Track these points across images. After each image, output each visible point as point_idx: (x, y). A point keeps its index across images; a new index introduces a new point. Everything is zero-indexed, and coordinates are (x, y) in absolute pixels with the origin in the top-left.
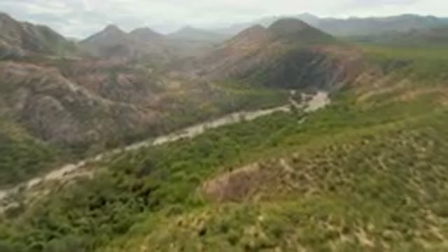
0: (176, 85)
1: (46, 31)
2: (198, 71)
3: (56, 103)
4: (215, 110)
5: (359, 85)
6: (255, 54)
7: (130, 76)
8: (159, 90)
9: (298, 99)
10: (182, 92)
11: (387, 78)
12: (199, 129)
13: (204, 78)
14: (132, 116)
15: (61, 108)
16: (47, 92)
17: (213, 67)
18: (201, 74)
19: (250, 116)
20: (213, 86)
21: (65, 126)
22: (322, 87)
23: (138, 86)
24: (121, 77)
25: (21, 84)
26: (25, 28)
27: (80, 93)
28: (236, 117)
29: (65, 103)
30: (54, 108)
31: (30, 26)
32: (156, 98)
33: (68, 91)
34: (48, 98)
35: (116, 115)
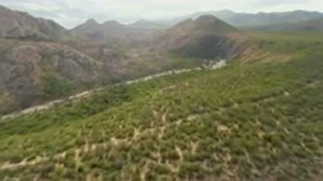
0: (136, 55)
1: (52, 23)
2: (150, 48)
3: (74, 63)
4: (159, 69)
5: (245, 55)
6: (185, 37)
7: (111, 50)
8: (126, 58)
9: (207, 64)
10: (140, 59)
11: (260, 51)
12: (150, 77)
13: (153, 53)
14: (114, 70)
15: (77, 65)
16: (69, 57)
17: (158, 46)
18: (152, 50)
19: (177, 72)
20: (158, 56)
21: (80, 75)
23: (115, 56)
24: (106, 50)
25: (54, 54)
26: (40, 21)
27: (85, 58)
28: (170, 72)
29: (79, 63)
30: (73, 66)
31: (42, 20)
32: (125, 62)
33: (80, 57)
34: (70, 60)
35: (106, 70)
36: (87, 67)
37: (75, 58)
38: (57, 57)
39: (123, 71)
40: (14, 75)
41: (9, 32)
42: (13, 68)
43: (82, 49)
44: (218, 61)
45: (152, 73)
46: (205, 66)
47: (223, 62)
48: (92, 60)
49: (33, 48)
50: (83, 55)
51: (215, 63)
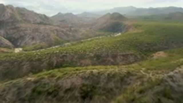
2: (90, 28)
3: (62, 33)
8: (81, 32)
9: (113, 34)
13: (91, 30)
17: (94, 27)
20: (93, 31)
22: (121, 32)
24: (72, 29)
32: (81, 33)
35: (74, 36)
36: (67, 35)
37: (62, 32)
38: (55, 31)
39: (80, 37)
40: (43, 37)
41: (34, 21)
42: (42, 35)
43: (63, 28)
44: (118, 33)
46: (112, 35)
47: (120, 34)
48: (68, 33)
49: (47, 28)
50: (65, 31)
51: (116, 34)
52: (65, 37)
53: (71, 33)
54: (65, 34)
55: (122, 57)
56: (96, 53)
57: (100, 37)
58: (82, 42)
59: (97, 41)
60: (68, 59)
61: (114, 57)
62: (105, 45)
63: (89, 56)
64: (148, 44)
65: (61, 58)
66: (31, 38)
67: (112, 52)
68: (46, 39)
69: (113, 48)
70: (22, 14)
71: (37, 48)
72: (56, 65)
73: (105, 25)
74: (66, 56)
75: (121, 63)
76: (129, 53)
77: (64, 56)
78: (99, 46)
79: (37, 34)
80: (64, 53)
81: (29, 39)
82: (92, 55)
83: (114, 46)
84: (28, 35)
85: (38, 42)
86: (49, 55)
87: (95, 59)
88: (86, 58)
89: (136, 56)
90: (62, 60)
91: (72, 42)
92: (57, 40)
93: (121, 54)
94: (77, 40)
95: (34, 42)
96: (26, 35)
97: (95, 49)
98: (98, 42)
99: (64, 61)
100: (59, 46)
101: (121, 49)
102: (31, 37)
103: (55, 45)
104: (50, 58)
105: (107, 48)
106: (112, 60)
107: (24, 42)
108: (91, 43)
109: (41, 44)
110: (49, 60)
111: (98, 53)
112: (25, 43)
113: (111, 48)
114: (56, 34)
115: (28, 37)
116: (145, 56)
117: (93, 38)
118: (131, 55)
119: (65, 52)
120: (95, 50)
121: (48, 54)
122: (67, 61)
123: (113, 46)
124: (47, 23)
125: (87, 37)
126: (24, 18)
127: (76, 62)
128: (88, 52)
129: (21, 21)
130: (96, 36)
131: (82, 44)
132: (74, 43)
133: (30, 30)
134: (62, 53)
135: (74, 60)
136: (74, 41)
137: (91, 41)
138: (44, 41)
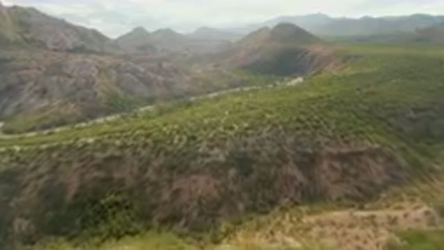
0: (199, 71)
2: (214, 64)
3: (132, 77)
4: (225, 86)
5: (326, 71)
7: (171, 64)
8: (188, 73)
9: (281, 81)
10: (204, 75)
11: (343, 65)
13: (219, 68)
15: (136, 80)
16: (127, 72)
18: (217, 66)
20: (225, 72)
23: (175, 71)
24: (165, 65)
28: (238, 89)
29: (138, 78)
30: (132, 80)
32: (188, 78)
34: (128, 75)
35: (167, 85)
36: (148, 83)
37: (135, 72)
38: (114, 72)
39: (186, 87)
40: (74, 89)
41: (56, 44)
42: (71, 81)
43: (138, 62)
44: (295, 77)
45: (217, 89)
46: (278, 83)
47: (300, 79)
48: (152, 75)
49: (90, 61)
50: (142, 70)
51: (290, 81)
52: (141, 89)
53: (160, 78)
54: (141, 79)
55: (337, 165)
56: (237, 147)
57: (247, 89)
58: (189, 105)
59: (237, 100)
60: (125, 174)
61: (308, 162)
62: (268, 116)
63: (207, 160)
64: (416, 110)
65: (99, 167)
66: (36, 92)
67: (297, 143)
68: (79, 94)
69: (299, 125)
70: (21, 23)
71: (47, 122)
72: (76, 196)
73: (257, 57)
74: (119, 159)
75: (336, 191)
76: (361, 149)
77: (112, 158)
78: (246, 118)
79: (55, 78)
80: (114, 145)
81: (31, 96)
82: (220, 155)
83: (303, 117)
84: (31, 84)
85: (56, 103)
86: (55, 155)
87: (232, 172)
88: (197, 172)
89: (391, 159)
90: (100, 174)
91: (162, 104)
92: (115, 96)
93: (334, 150)
94: (177, 97)
95: (45, 103)
96: (23, 83)
97: (232, 128)
98: (240, 104)
99: (108, 180)
100: (118, 116)
101: (330, 133)
102: (37, 88)
103: (109, 113)
104: (54, 168)
105: (275, 125)
106: (300, 177)
107: (16, 103)
108: (217, 106)
109: (63, 110)
110: (46, 178)
111: (242, 149)
112: (19, 105)
113: (292, 126)
114: (114, 78)
115: (31, 89)
116: (422, 159)
117: (224, 92)
118: (373, 154)
119: (118, 142)
120: (231, 133)
121: (51, 150)
122: (122, 182)
123: (299, 120)
124: (98, 49)
125: (208, 87)
126: (27, 36)
127: (156, 185)
128: (205, 143)
129: (16, 43)
130: (233, 86)
131: (188, 112)
132: (169, 105)
133: (39, 69)
134: (105, 147)
135: (151, 174)
136: (166, 99)
137: (217, 99)
138: (74, 101)
